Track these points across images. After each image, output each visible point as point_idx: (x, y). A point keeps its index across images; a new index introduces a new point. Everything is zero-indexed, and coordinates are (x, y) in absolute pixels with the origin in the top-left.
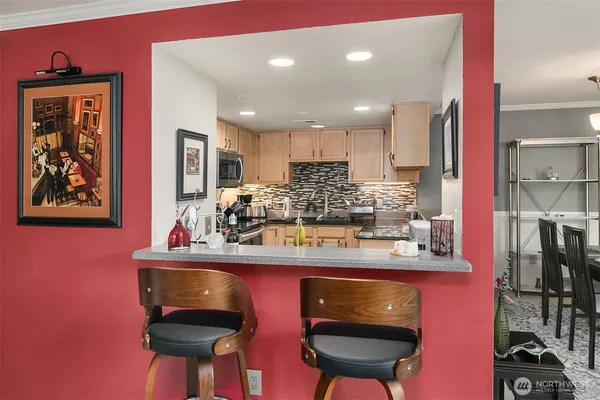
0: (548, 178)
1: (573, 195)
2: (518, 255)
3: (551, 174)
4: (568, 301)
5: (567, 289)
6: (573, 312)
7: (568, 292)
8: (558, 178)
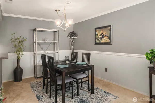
0: (45, 41)
1: (52, 46)
2: (37, 65)
3: (46, 40)
4: (49, 80)
5: (49, 76)
6: (51, 84)
7: (49, 77)
8: (48, 41)
